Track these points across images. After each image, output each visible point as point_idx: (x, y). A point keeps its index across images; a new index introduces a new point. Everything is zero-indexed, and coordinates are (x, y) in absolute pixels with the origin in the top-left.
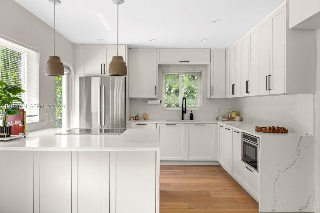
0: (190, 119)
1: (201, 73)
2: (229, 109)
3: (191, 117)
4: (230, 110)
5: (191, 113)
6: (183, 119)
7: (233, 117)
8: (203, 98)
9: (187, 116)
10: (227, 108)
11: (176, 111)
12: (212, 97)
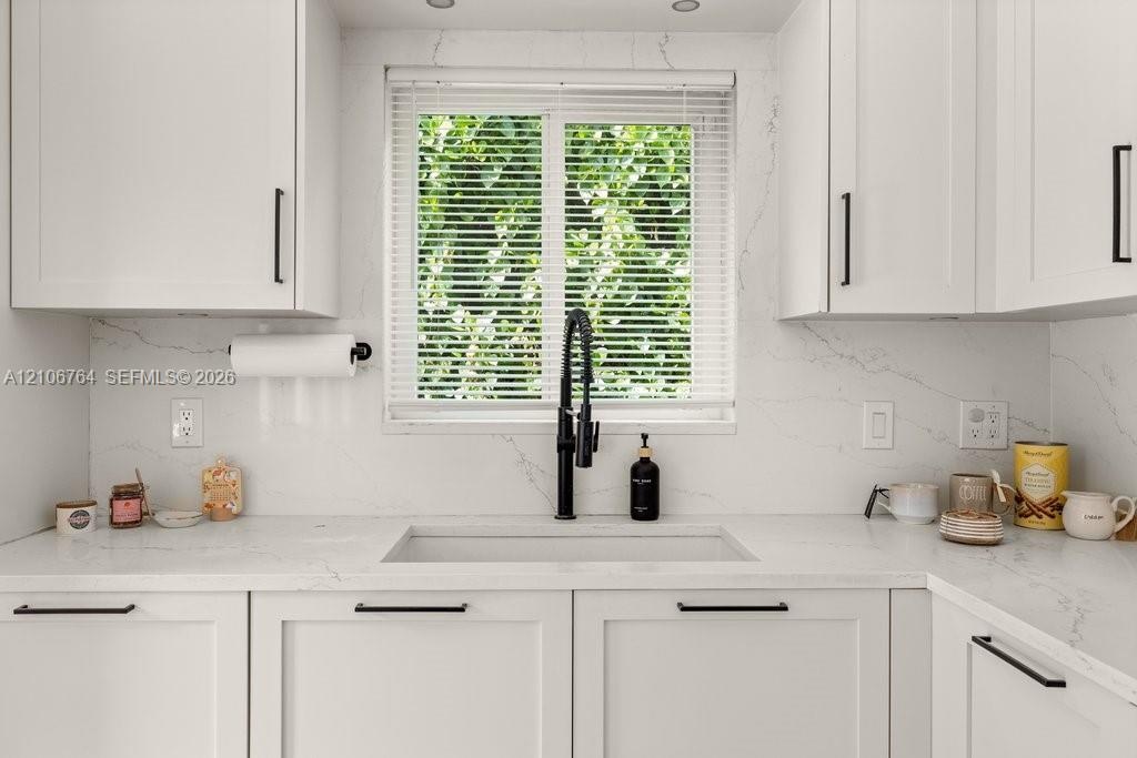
0: (636, 516)
1: (724, 98)
2: (977, 417)
3: (645, 494)
4: (987, 422)
5: (645, 461)
6: (566, 509)
7: (1037, 493)
8: (746, 319)
9: (603, 482)
10: (963, 410)
11: (506, 434)
12: (846, 302)
